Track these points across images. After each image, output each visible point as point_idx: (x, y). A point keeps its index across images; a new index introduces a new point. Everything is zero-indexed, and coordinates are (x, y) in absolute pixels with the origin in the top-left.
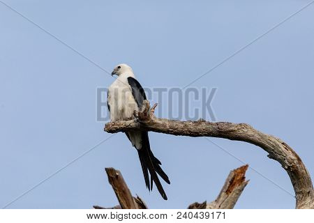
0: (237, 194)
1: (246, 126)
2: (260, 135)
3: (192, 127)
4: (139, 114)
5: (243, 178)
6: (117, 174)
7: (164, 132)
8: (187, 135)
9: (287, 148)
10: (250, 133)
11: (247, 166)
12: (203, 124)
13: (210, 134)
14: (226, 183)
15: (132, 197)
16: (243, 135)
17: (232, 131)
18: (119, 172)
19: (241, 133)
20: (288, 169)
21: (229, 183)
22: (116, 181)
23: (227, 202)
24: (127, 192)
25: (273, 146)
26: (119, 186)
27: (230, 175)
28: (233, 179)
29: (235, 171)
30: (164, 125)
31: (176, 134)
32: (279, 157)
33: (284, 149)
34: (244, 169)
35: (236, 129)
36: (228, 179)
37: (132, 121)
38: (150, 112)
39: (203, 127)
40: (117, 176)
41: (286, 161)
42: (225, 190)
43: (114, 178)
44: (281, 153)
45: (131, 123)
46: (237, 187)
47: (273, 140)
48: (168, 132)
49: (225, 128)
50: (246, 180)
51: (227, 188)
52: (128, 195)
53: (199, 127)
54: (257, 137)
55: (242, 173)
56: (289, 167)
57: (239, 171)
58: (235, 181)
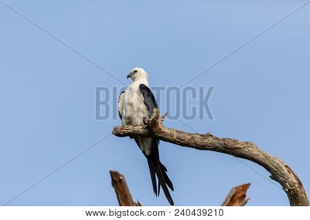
1: (252, 145)
2: (264, 156)
3: (198, 140)
4: (148, 121)
5: (244, 196)
6: (121, 178)
7: (170, 141)
8: (193, 147)
9: (290, 171)
10: (255, 152)
11: (249, 184)
12: (210, 138)
13: (215, 149)
14: (227, 199)
15: (133, 202)
16: (248, 154)
17: (238, 148)
18: (122, 176)
19: (246, 151)
20: (288, 192)
21: (229, 199)
22: (119, 184)
24: (128, 197)
25: (276, 168)
26: (121, 189)
27: (231, 192)
28: (234, 195)
29: (237, 188)
30: (171, 135)
31: (182, 145)
32: (281, 179)
33: (286, 172)
34: (246, 187)
35: (242, 147)
36: (229, 196)
37: (141, 127)
38: (159, 121)
39: (209, 141)
40: (120, 180)
41: (287, 184)
43: (117, 181)
44: (283, 175)
45: (140, 129)
47: (277, 162)
48: (174, 142)
49: (231, 144)
50: (247, 198)
51: (227, 204)
52: (129, 200)
53: (206, 141)
54: (261, 157)
55: (243, 191)
56: (289, 190)
57: (241, 188)
58: (235, 198)
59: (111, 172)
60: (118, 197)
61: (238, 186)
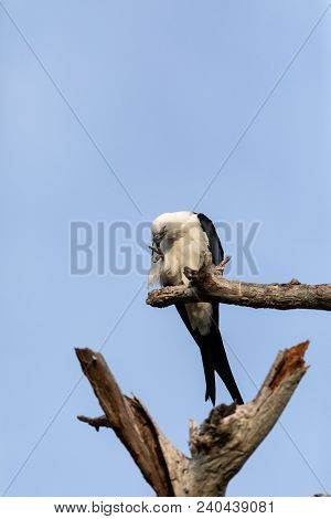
0: (288, 389)
5: (300, 363)
6: (94, 358)
11: (308, 343)
14: (271, 371)
15: (121, 397)
18: (99, 355)
21: (274, 371)
22: (94, 370)
23: (271, 402)
24: (113, 388)
26: (99, 378)
28: (283, 363)
29: (287, 351)
34: (302, 348)
36: (274, 366)
40: (95, 361)
42: (268, 383)
43: (90, 365)
46: (288, 378)
50: (305, 365)
51: (271, 379)
55: (297, 354)
57: (294, 351)
58: (285, 368)
59: (76, 350)
60: (95, 392)
61: (289, 347)
